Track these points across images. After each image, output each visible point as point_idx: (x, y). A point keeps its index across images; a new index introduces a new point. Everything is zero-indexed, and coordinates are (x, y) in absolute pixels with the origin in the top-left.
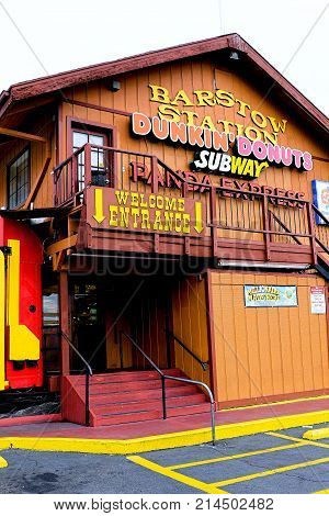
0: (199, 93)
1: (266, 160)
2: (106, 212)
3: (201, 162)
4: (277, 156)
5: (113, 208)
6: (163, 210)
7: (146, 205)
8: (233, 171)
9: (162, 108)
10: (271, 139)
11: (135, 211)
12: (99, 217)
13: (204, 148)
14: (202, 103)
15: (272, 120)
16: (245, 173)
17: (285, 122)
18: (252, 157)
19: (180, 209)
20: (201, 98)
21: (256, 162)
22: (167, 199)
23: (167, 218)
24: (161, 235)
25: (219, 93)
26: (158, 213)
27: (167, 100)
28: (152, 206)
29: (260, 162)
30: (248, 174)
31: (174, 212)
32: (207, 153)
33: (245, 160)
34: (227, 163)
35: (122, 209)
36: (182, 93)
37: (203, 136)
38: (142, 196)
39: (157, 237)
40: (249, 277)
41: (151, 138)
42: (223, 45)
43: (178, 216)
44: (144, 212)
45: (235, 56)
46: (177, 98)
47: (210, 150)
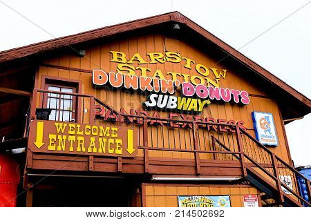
0: (151, 55)
1: (208, 98)
2: (46, 139)
3: (151, 102)
4: (217, 95)
5: (52, 136)
6: (97, 137)
7: (82, 133)
8: (180, 108)
9: (120, 66)
10: (214, 83)
11: (72, 138)
12: (39, 143)
13: (153, 92)
14: (154, 61)
15: (214, 70)
16: (189, 109)
17: (225, 71)
18: (195, 97)
19: (113, 135)
20: (152, 57)
21: (199, 100)
22: (101, 128)
23: (101, 143)
24: (95, 157)
25: (168, 54)
26: (93, 139)
27: (124, 60)
28: (87, 133)
29: (202, 100)
30: (192, 110)
31: (108, 138)
32: (156, 96)
33: (189, 99)
34: (174, 102)
35: (60, 137)
36: (137, 55)
37: (152, 84)
38: (79, 126)
39: (91, 158)
40: (183, 190)
41: (108, 87)
42: (166, 19)
43: (111, 141)
44: (80, 138)
45: (177, 27)
46: (133, 58)
47: (158, 94)
